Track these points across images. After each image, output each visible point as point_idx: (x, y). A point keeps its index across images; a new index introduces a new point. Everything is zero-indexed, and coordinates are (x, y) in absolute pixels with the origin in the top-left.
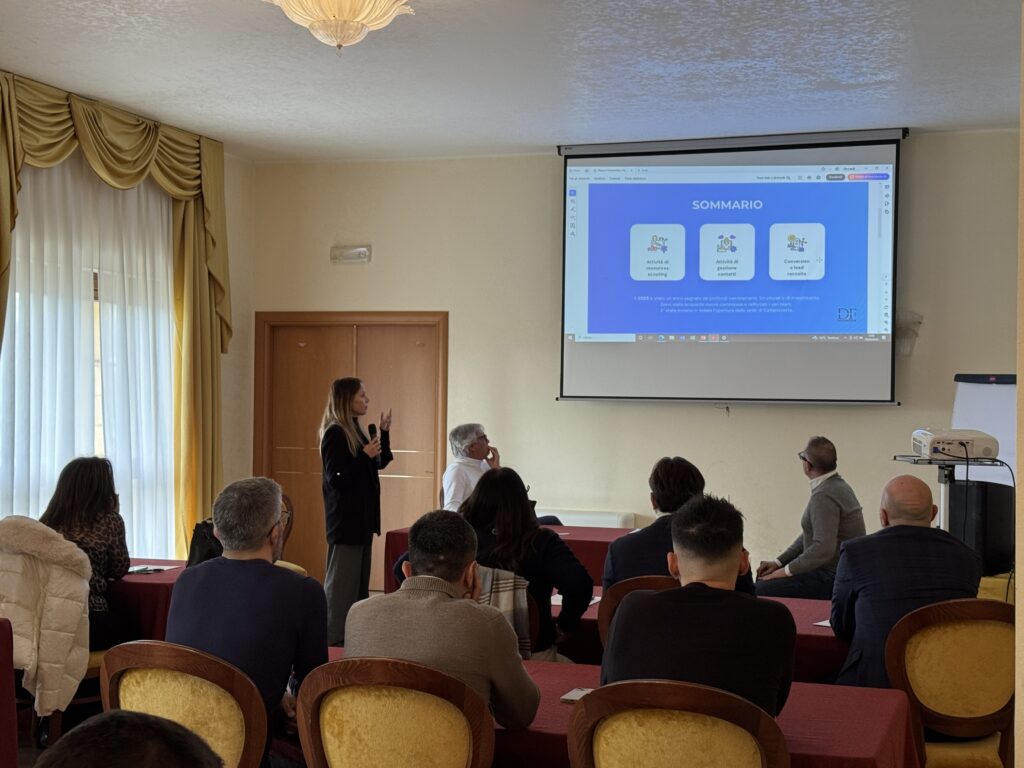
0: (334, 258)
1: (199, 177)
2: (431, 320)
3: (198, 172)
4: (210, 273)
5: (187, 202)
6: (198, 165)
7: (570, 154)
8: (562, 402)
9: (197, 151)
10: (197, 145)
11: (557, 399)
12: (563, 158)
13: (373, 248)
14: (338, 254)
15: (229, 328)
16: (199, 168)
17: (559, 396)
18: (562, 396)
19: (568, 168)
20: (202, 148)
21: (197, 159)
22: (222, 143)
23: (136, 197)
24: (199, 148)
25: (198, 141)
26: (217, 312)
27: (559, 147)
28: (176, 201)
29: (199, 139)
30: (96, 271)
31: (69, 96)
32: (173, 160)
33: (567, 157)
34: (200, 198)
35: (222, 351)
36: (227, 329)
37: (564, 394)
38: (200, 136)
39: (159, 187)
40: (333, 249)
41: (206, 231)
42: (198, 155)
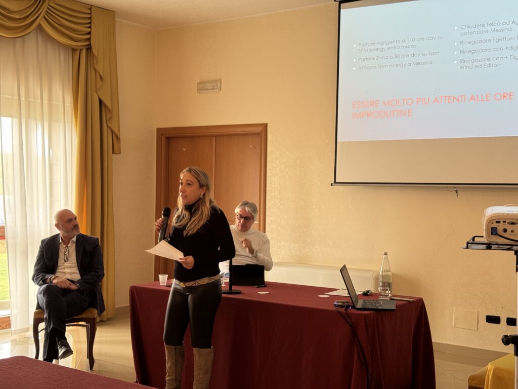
0: (199, 90)
1: (89, 33)
2: (259, 129)
3: (89, 30)
4: (101, 101)
5: (80, 50)
6: (89, 25)
8: (336, 187)
9: (89, 16)
10: (89, 12)
11: (332, 185)
12: (338, 3)
13: (222, 81)
14: (203, 87)
15: (118, 138)
16: (90, 27)
17: (333, 183)
18: (335, 182)
19: (342, 10)
20: (93, 14)
21: (88, 21)
22: (114, 12)
23: (33, 44)
24: (90, 14)
25: (90, 9)
26: (107, 126)
28: (74, 50)
29: (90, 7)
32: (61, 19)
33: (341, 2)
34: (89, 48)
35: (113, 153)
36: (116, 137)
37: (337, 181)
38: (92, 6)
39: (52, 40)
40: (199, 84)
41: (96, 70)
42: (90, 18)
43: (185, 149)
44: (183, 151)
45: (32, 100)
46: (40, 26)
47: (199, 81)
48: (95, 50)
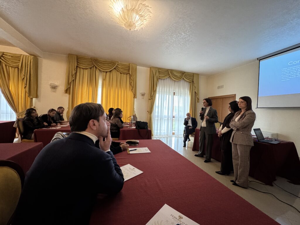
2: (233, 96)
4: (195, 92)
7: (260, 59)
8: (258, 109)
13: (224, 86)
15: (199, 99)
16: (193, 78)
18: (257, 107)
21: (193, 76)
22: (198, 74)
23: (182, 82)
26: (196, 97)
27: (258, 59)
28: (190, 82)
29: (194, 74)
30: (174, 92)
31: (168, 70)
32: (188, 77)
33: (260, 60)
34: (193, 82)
35: (198, 102)
36: (198, 99)
39: (186, 81)
40: (218, 87)
41: (194, 86)
45: (181, 92)
46: (183, 79)
47: (218, 86)
48: (194, 82)
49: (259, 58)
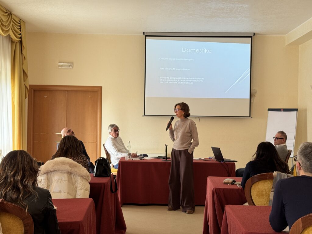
0: (59, 67)
1: (21, 34)
4: (23, 70)
5: (16, 43)
10: (20, 22)
13: (74, 64)
14: (62, 65)
16: (20, 31)
17: (143, 115)
19: (147, 39)
22: (25, 23)
26: (24, 84)
27: (144, 33)
32: (15, 28)
33: (146, 36)
34: (21, 42)
35: (25, 98)
36: (27, 90)
37: (145, 114)
38: (20, 19)
41: (22, 54)
42: (20, 26)
43: (46, 97)
44: (45, 98)
47: (59, 62)
49: (147, 33)
